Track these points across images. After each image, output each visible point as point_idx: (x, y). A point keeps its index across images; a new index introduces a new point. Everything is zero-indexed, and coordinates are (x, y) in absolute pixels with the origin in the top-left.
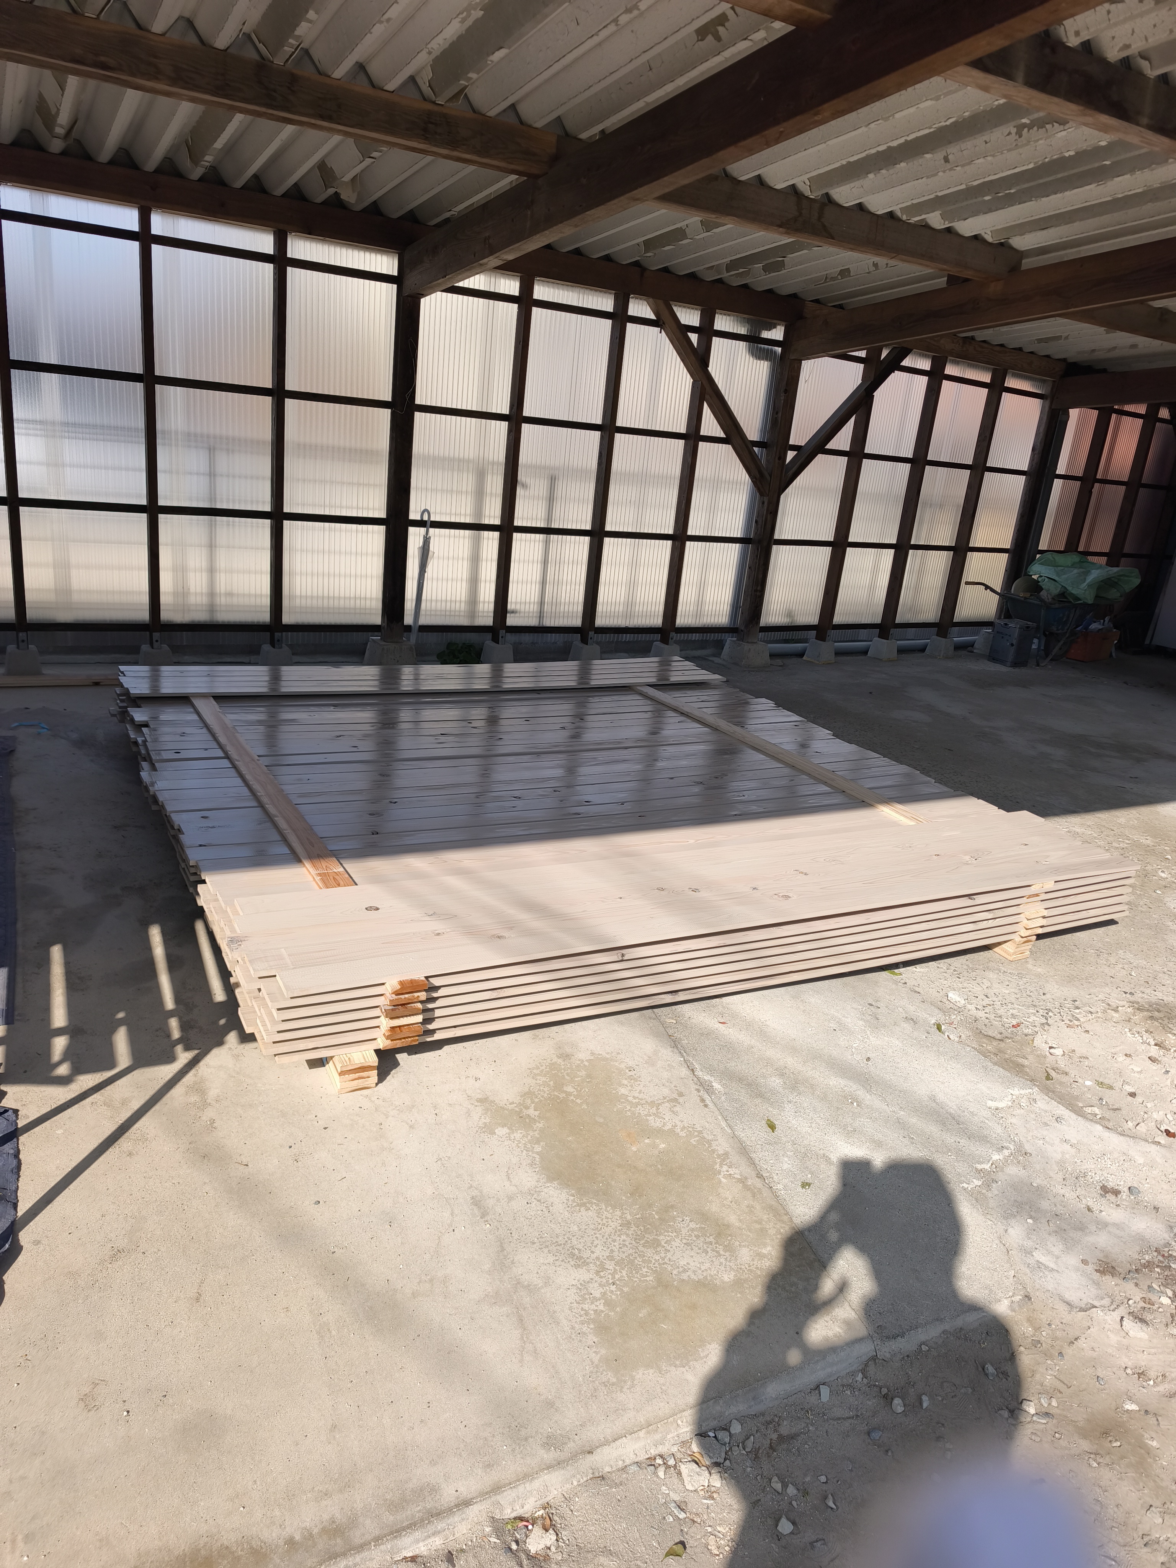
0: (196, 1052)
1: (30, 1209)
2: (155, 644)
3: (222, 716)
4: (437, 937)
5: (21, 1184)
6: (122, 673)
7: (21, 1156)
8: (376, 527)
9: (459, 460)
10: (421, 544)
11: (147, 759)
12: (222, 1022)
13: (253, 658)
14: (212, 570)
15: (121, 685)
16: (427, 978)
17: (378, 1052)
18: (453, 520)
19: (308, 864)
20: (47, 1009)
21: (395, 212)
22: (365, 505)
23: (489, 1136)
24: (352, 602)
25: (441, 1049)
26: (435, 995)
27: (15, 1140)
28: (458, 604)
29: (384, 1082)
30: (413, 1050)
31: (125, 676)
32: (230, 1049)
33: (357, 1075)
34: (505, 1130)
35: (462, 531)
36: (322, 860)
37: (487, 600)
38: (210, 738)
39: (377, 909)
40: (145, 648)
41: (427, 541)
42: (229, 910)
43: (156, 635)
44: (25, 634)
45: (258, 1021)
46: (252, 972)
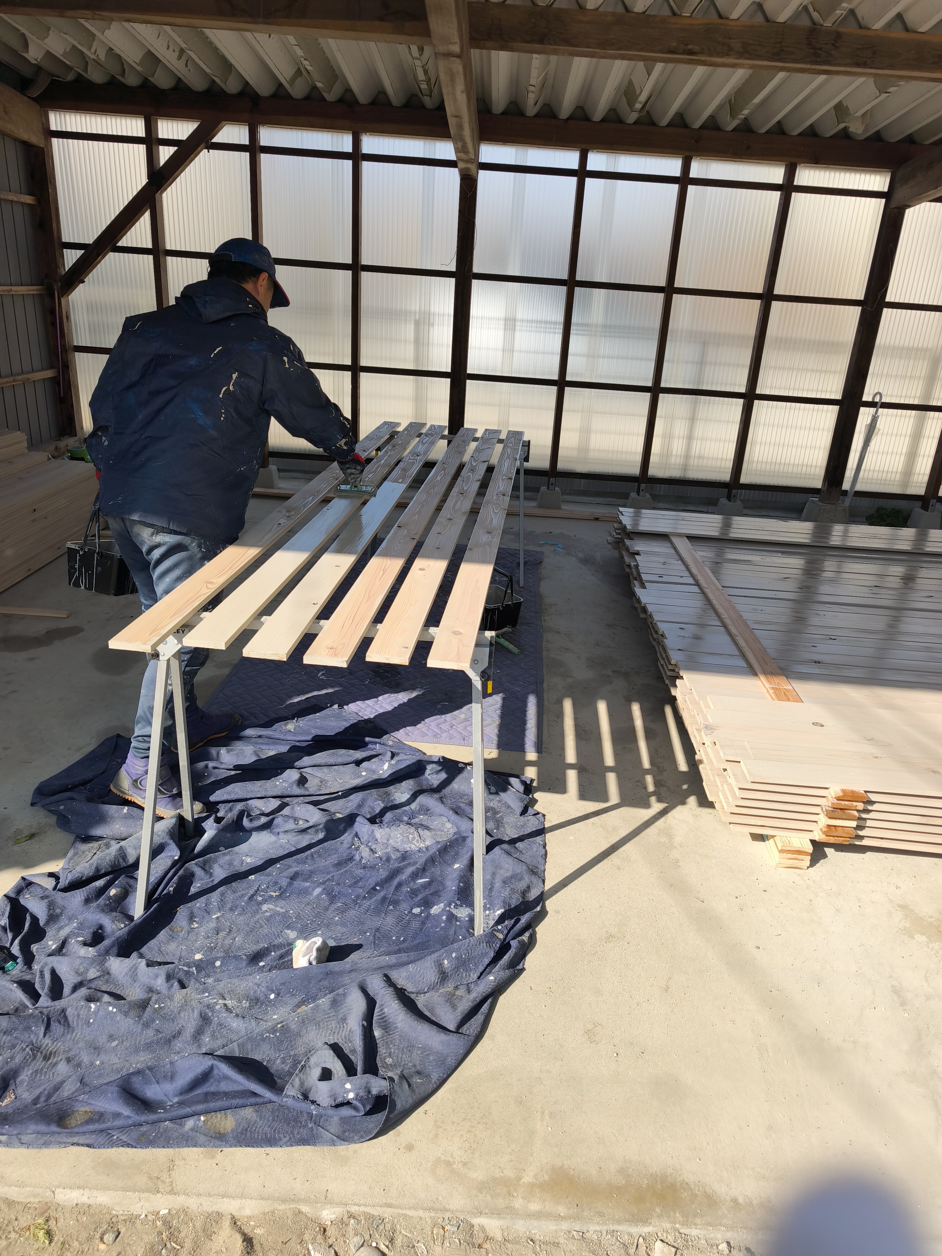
0: (666, 805)
1: (553, 887)
2: (641, 493)
3: (694, 552)
4: (876, 759)
5: (547, 866)
6: (621, 512)
7: (547, 848)
8: (830, 407)
9: (918, 349)
10: (869, 422)
11: (638, 578)
12: (685, 787)
13: (711, 508)
14: (690, 438)
15: (620, 522)
16: (866, 792)
17: (813, 842)
18: (902, 401)
19: (763, 678)
20: (562, 748)
21: (894, 137)
22: (824, 389)
23: (909, 939)
24: (799, 468)
25: (864, 853)
26: (870, 808)
27: (543, 835)
28: (893, 475)
29: (814, 867)
30: (840, 847)
31: (623, 515)
32: (691, 809)
33: (794, 856)
34: (923, 939)
35: (909, 412)
36: (774, 677)
37: (922, 472)
38: (683, 568)
39: (823, 726)
40: (633, 495)
41: (874, 419)
42: (701, 703)
43: (643, 486)
44: (554, 479)
45: (720, 794)
46: (722, 755)
